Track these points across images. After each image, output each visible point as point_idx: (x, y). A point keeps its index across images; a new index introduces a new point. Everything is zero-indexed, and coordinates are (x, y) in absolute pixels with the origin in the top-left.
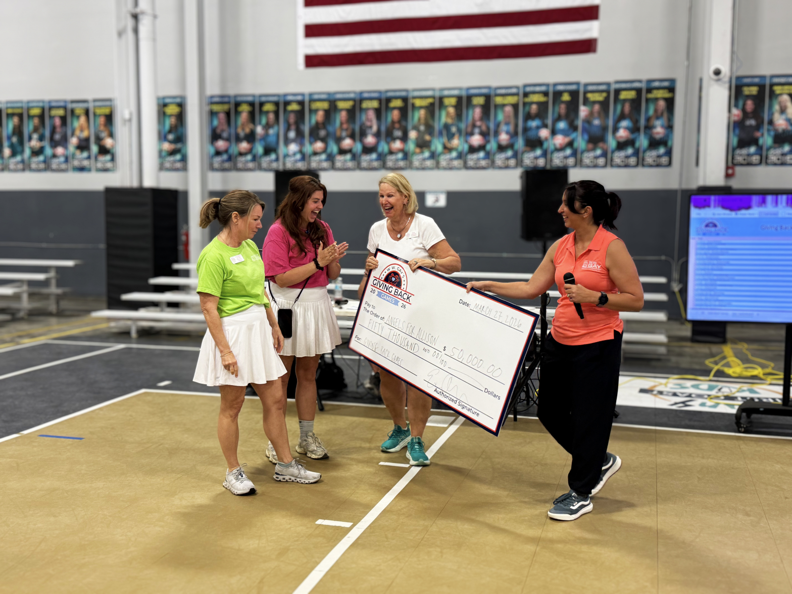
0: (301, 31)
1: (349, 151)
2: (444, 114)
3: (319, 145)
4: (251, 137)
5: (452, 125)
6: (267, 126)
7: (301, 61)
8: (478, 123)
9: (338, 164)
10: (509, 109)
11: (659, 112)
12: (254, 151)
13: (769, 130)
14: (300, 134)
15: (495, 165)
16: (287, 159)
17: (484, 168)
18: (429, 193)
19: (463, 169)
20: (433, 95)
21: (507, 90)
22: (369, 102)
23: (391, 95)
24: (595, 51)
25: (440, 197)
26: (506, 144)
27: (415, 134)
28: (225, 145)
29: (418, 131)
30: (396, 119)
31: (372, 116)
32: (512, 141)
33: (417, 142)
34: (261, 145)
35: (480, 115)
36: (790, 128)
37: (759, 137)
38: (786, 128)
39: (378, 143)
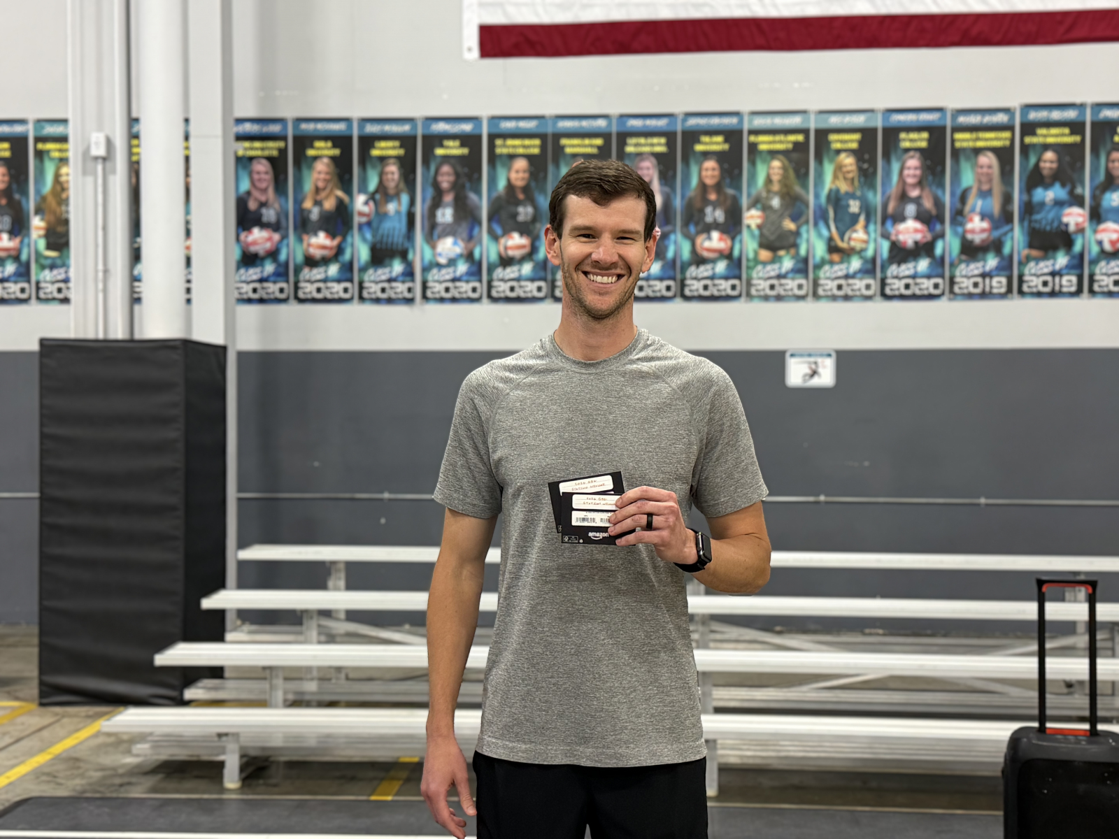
2: (829, 169)
3: (516, 241)
4: (338, 221)
5: (852, 196)
6: (382, 195)
7: (471, 39)
8: (914, 193)
10: (988, 160)
12: (347, 256)
14: (466, 214)
15: (956, 289)
16: (434, 275)
17: (930, 297)
18: (792, 355)
19: (878, 298)
20: (804, 126)
21: (983, 116)
22: (642, 140)
23: (698, 125)
25: (820, 365)
26: (983, 241)
27: (759, 217)
28: (270, 239)
29: (766, 208)
30: (709, 182)
31: (651, 172)
32: (996, 234)
33: (762, 235)
34: (364, 240)
35: (918, 172)
39: (665, 236)
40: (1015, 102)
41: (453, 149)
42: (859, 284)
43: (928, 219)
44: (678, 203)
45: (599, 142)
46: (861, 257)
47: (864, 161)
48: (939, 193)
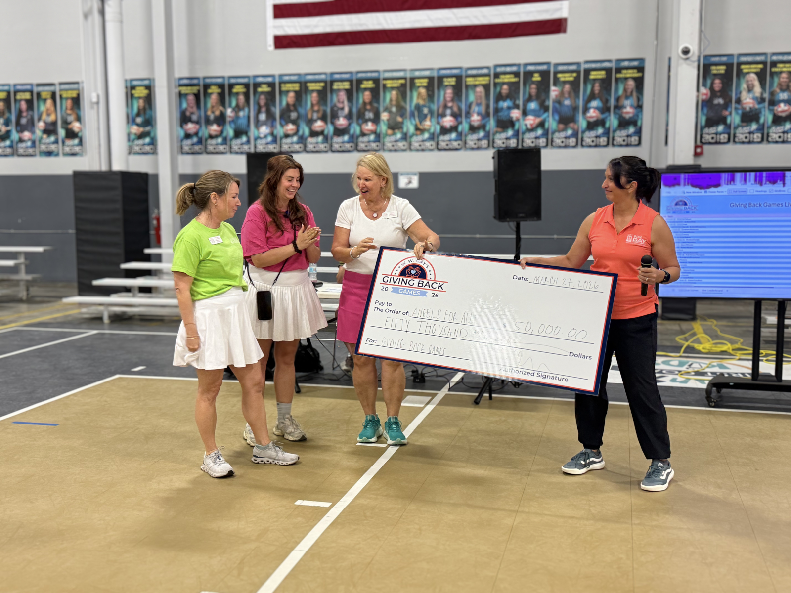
0: (270, 12)
1: (322, 133)
2: (415, 94)
3: (291, 127)
4: (221, 120)
5: (424, 106)
6: (238, 109)
7: (271, 41)
8: (450, 104)
9: (310, 147)
10: (480, 89)
11: (629, 91)
12: (225, 134)
13: (736, 109)
14: (271, 116)
15: (467, 146)
16: (259, 142)
17: (456, 149)
18: (402, 175)
19: (436, 150)
20: (405, 76)
21: (479, 70)
22: (340, 83)
23: (362, 76)
24: (565, 31)
25: (412, 178)
26: (478, 125)
27: (387, 116)
28: (195, 128)
29: (390, 112)
30: (367, 101)
31: (344, 97)
32: (483, 122)
33: (388, 124)
34: (231, 127)
35: (452, 95)
36: (757, 106)
37: (727, 115)
38: (754, 106)
39: (350, 125)
40: (491, 64)
41: (265, 89)
42: (428, 144)
43: (455, 115)
44: (355, 110)
45: (323, 84)
48: (460, 104)
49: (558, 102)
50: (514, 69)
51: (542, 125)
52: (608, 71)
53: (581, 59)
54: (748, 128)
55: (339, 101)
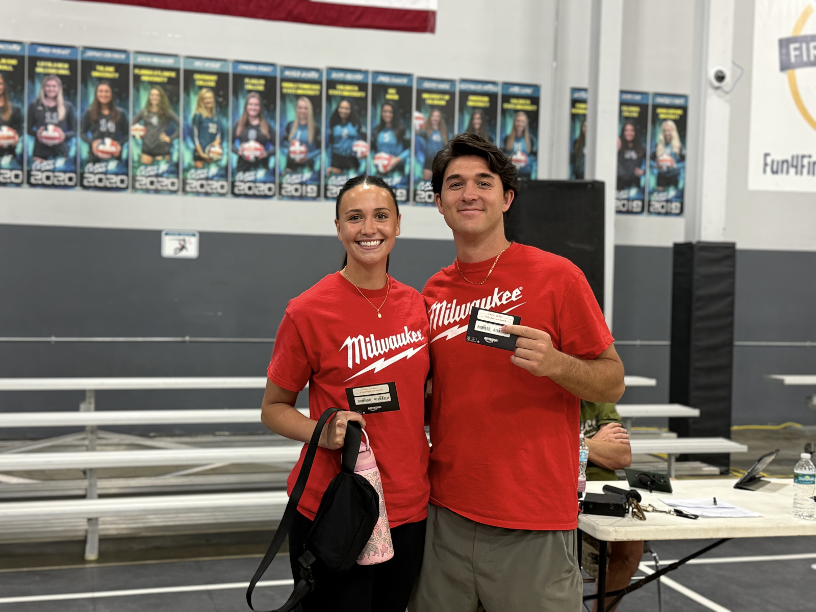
1: (10, 150)
2: (194, 100)
5: (211, 120)
8: (255, 122)
10: (304, 103)
13: (651, 167)
15: (283, 192)
17: (266, 197)
18: (167, 234)
19: (230, 195)
20: (176, 66)
21: (302, 72)
22: (49, 64)
23: (94, 57)
24: (432, 31)
25: (187, 241)
26: (302, 160)
27: (141, 130)
29: (147, 124)
30: (103, 100)
31: (57, 89)
32: (310, 155)
33: (144, 144)
35: (258, 108)
36: (675, 166)
37: (641, 176)
38: (672, 165)
39: (68, 139)
40: (323, 65)
42: (216, 185)
43: (264, 141)
44: (78, 114)
45: (14, 62)
46: (218, 166)
47: (220, 96)
48: (272, 123)
49: (424, 135)
50: (359, 77)
51: (400, 167)
52: (492, 97)
53: (455, 76)
54: (665, 194)
55: (46, 96)
